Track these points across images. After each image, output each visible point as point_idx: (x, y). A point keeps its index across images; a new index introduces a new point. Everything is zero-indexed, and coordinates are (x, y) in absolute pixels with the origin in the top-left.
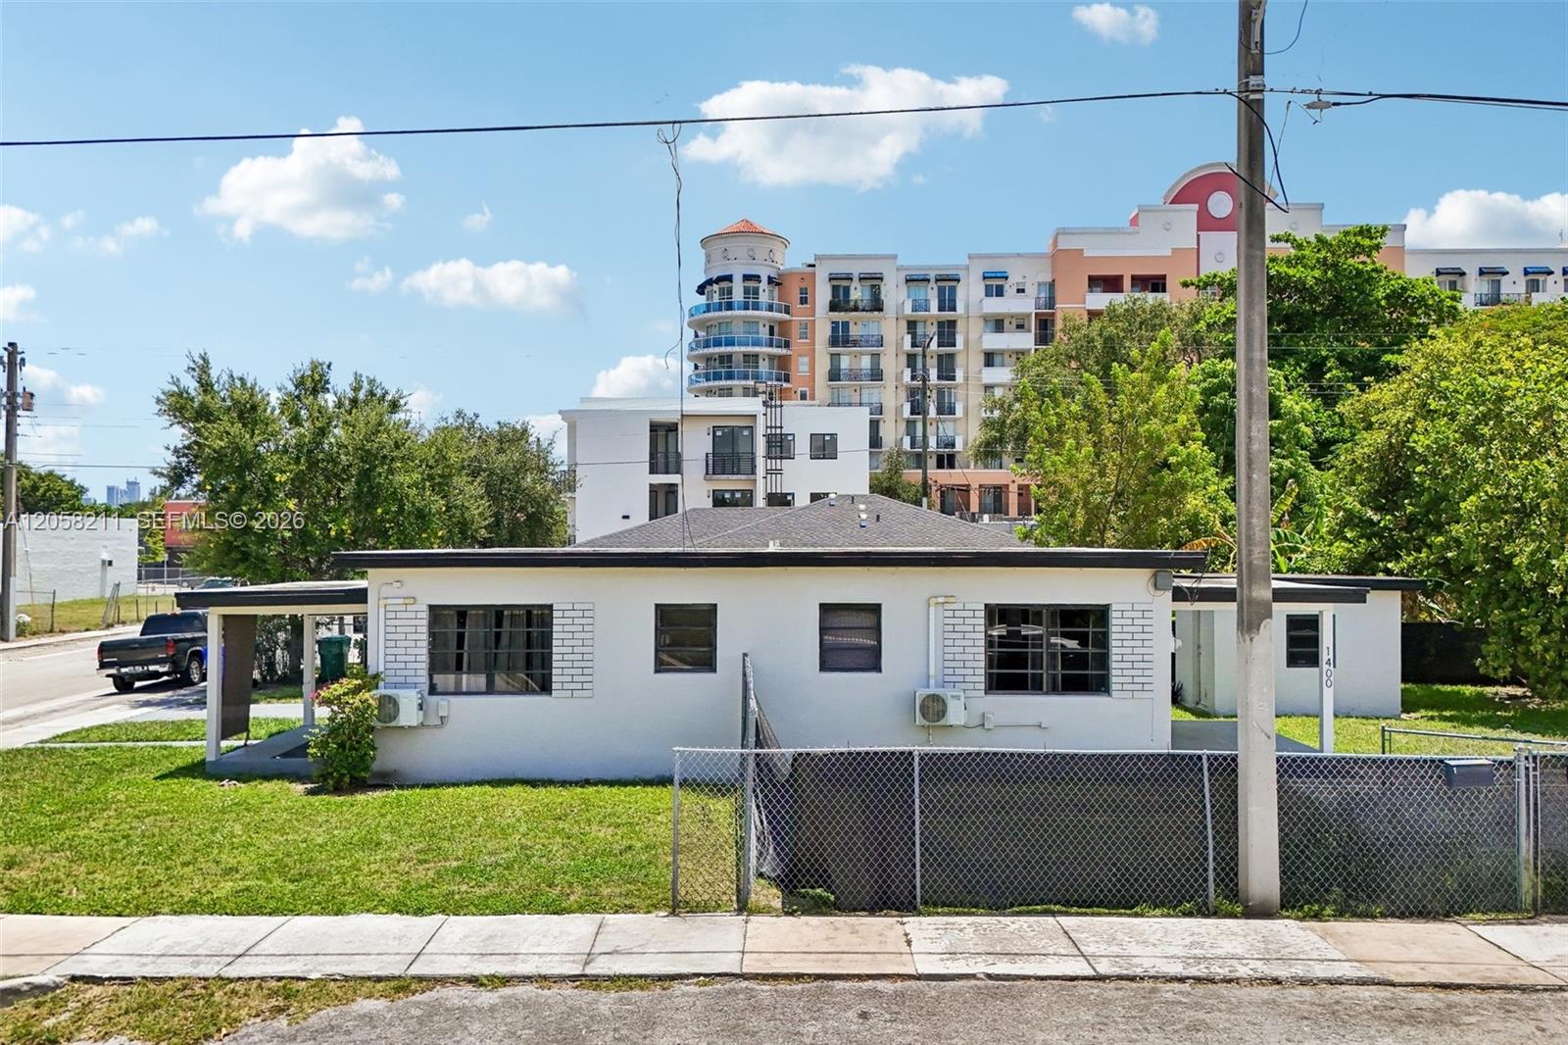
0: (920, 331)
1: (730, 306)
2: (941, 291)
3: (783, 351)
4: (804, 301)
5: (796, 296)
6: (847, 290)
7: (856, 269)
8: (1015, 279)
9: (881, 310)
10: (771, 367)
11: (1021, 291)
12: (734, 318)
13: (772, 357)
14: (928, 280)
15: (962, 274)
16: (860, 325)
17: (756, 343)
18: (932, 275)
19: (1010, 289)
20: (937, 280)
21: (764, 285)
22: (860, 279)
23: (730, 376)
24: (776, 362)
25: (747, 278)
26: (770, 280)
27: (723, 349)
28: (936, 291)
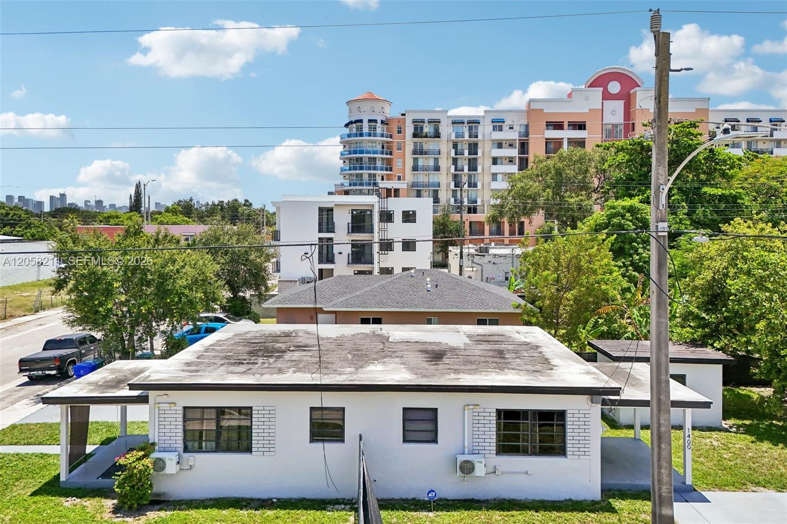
0: (459, 147)
1: (361, 135)
2: (470, 129)
3: (389, 156)
4: (399, 132)
5: (395, 130)
6: (422, 128)
7: (426, 117)
8: (508, 122)
9: (439, 137)
10: (383, 164)
11: (511, 128)
12: (363, 140)
13: (383, 159)
14: (464, 123)
15: (481, 120)
16: (429, 145)
17: (374, 152)
18: (466, 121)
19: (505, 128)
20: (468, 123)
21: (379, 124)
22: (429, 122)
23: (361, 168)
24: (385, 161)
25: (370, 121)
26: (382, 122)
27: (358, 155)
28: (467, 128)
